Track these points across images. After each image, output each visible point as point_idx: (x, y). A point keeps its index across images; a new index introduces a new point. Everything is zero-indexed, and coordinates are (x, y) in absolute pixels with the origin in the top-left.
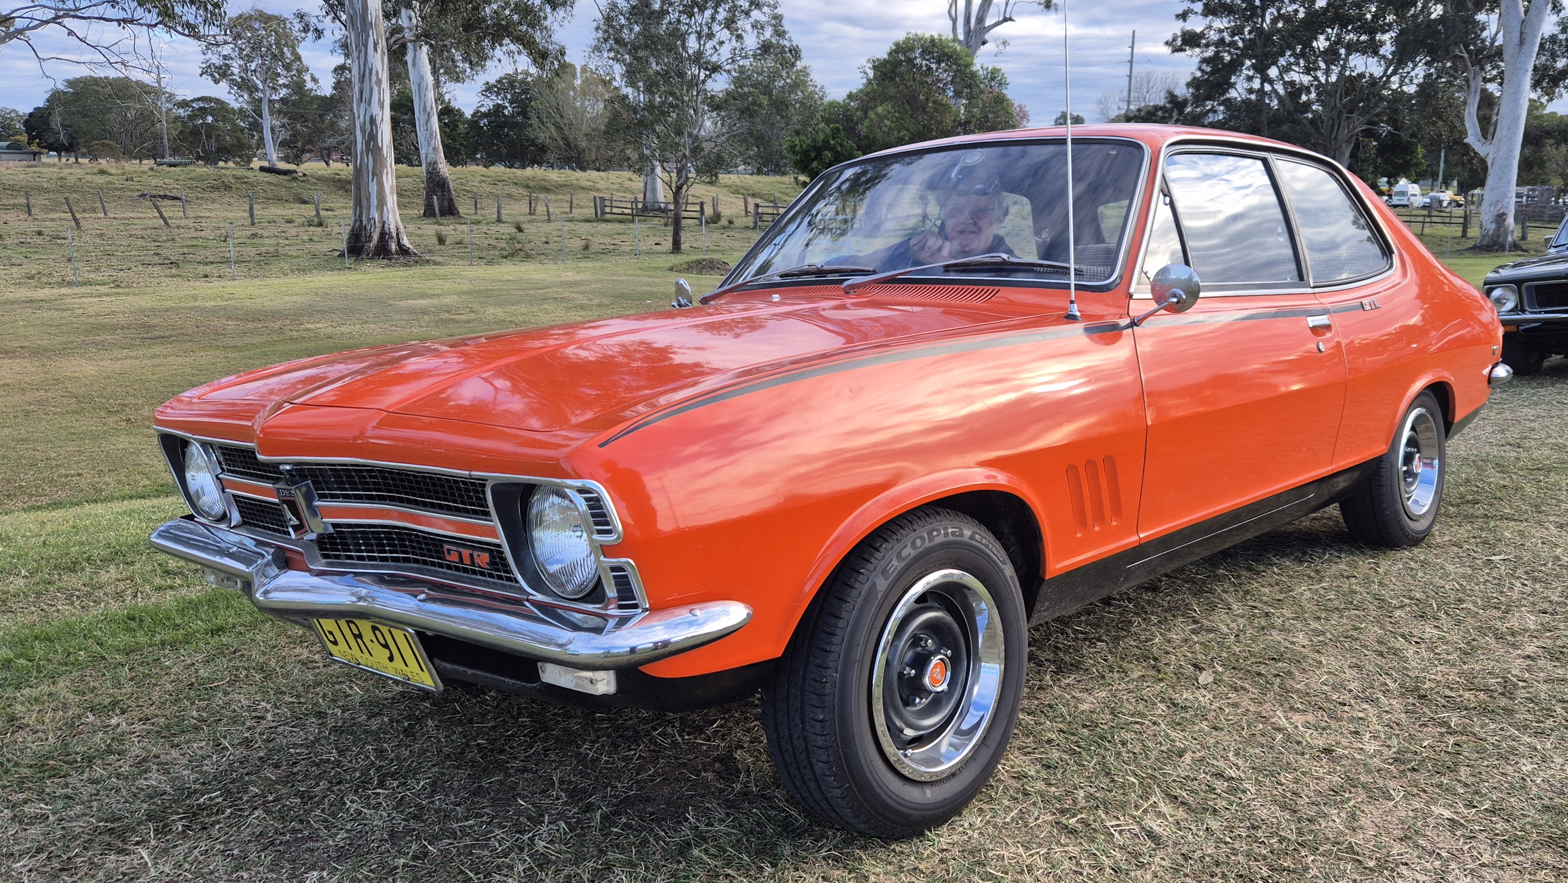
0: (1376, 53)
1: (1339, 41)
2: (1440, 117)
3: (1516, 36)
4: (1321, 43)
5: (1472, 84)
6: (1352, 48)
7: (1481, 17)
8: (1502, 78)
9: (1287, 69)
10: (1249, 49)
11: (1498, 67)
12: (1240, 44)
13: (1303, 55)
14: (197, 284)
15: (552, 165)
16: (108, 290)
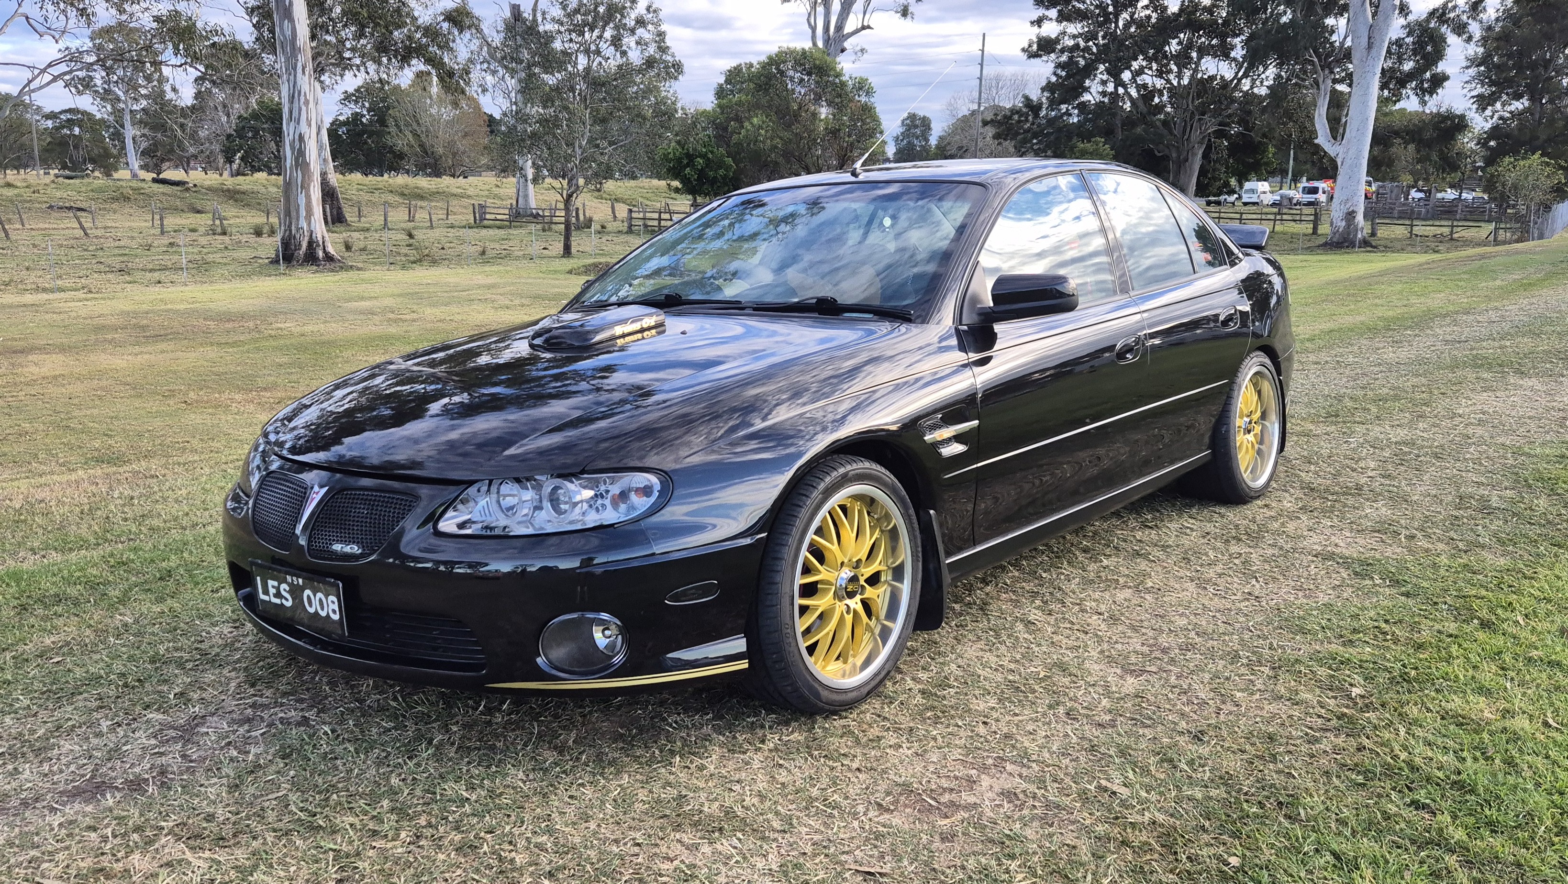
0: (1226, 56)
1: (1190, 46)
2: (1290, 119)
3: (1364, 41)
4: (1173, 46)
5: (1322, 87)
6: (1203, 51)
7: (1330, 21)
8: (1351, 81)
9: (1140, 72)
10: (1103, 54)
11: (1346, 69)
12: (1095, 50)
13: (1155, 58)
14: (157, 289)
15: (407, 172)
16: (84, 296)
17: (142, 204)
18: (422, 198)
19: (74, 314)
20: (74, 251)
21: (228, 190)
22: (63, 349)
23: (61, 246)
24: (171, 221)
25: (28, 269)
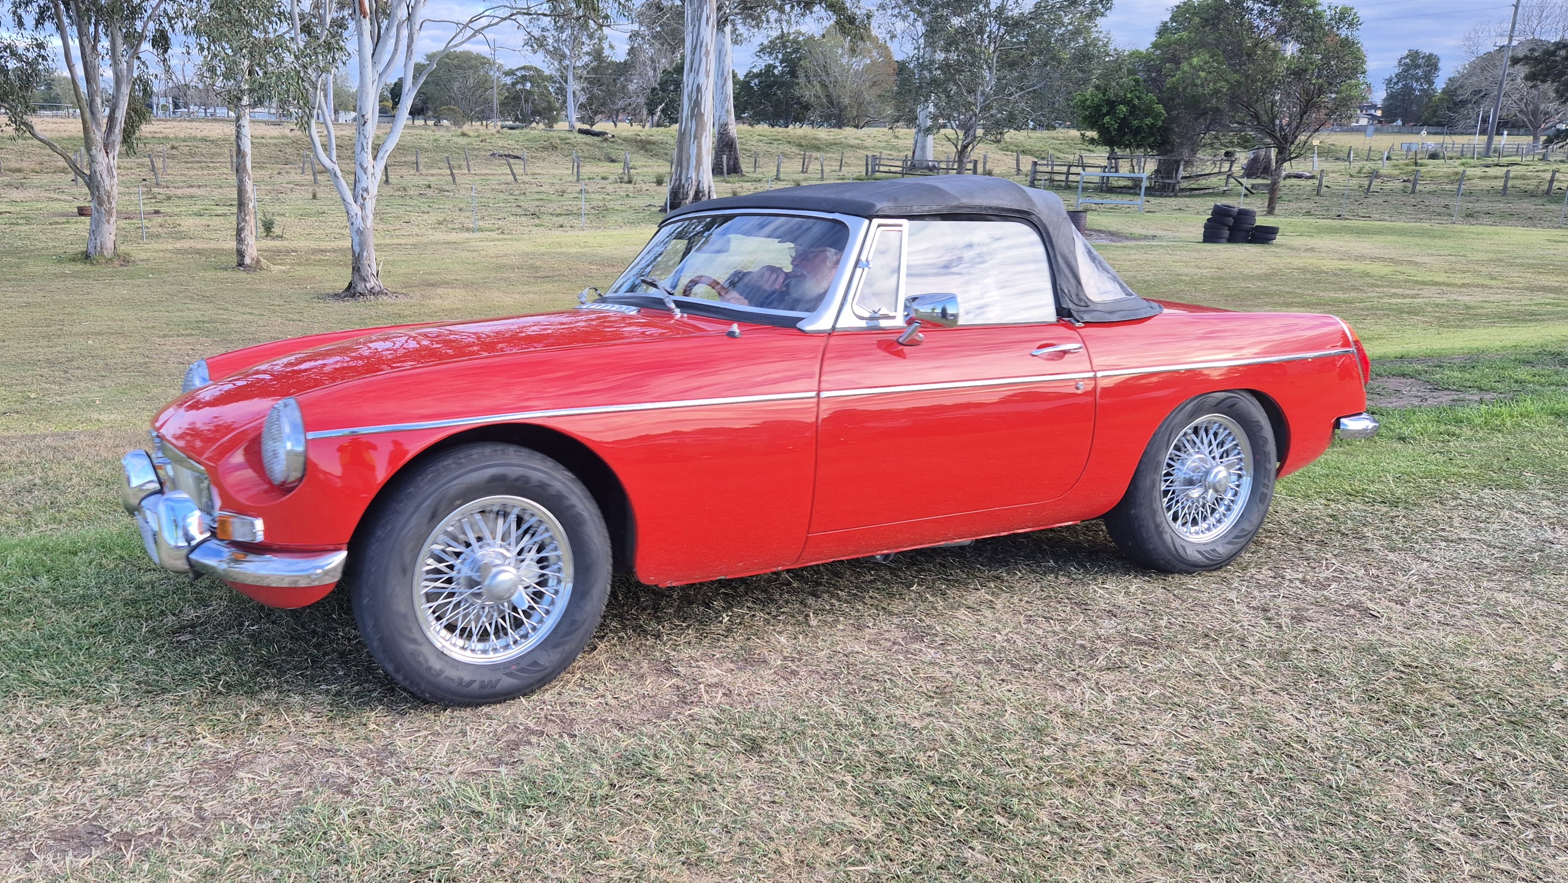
14: (557, 233)
15: (812, 124)
16: (497, 236)
17: (566, 152)
18: (818, 149)
19: (484, 253)
20: (502, 196)
21: (641, 141)
22: (467, 285)
23: (493, 190)
24: (588, 169)
25: (460, 210)
